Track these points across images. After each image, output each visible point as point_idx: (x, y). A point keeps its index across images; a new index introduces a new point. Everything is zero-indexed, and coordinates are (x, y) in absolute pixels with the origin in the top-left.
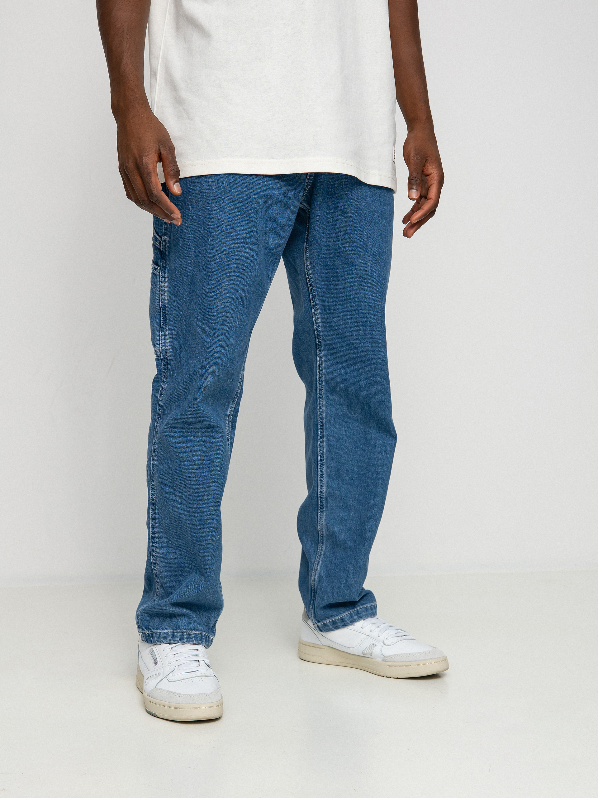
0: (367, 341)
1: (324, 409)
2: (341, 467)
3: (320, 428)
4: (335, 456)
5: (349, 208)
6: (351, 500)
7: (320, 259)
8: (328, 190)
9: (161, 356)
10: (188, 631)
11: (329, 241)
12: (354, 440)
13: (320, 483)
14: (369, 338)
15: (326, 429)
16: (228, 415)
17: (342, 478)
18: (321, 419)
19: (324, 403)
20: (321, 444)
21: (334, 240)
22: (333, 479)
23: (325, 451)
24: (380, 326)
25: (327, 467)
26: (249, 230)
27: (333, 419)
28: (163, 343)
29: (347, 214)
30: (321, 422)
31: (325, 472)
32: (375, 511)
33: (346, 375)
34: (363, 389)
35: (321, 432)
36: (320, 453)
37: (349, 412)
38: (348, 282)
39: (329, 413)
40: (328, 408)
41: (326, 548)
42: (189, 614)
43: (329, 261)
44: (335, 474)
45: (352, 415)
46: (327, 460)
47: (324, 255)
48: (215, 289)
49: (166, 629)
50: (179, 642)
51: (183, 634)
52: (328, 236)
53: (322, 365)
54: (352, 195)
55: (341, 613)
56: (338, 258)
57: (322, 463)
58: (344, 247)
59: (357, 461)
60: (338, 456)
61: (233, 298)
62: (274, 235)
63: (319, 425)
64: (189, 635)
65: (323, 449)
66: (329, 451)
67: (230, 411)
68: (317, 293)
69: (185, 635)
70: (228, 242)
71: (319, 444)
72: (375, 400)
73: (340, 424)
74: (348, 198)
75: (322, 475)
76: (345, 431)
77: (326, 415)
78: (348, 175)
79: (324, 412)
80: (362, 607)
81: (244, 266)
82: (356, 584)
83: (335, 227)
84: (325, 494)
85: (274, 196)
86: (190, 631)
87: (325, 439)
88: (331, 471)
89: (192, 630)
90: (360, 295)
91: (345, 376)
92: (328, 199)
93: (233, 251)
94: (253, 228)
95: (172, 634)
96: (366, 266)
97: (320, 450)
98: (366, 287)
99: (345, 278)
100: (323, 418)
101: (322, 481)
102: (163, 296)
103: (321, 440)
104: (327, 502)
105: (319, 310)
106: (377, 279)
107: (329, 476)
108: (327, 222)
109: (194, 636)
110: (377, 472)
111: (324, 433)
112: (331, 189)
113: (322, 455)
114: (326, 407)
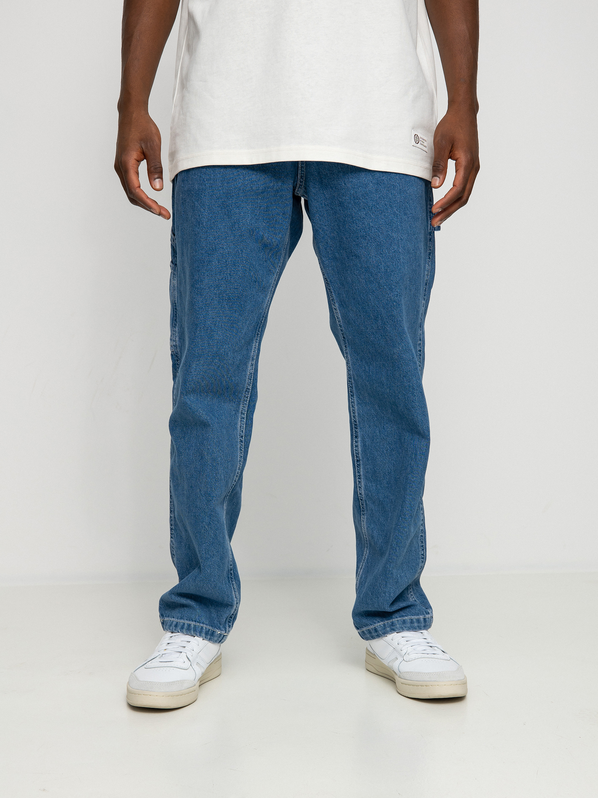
0: (381, 336)
1: (356, 407)
2: (377, 469)
3: (355, 427)
4: (370, 457)
5: (344, 198)
6: (389, 505)
7: (328, 252)
8: (322, 181)
9: (173, 351)
10: (189, 622)
11: (333, 233)
12: (389, 442)
13: (358, 484)
14: (382, 332)
15: (361, 428)
16: (240, 411)
17: (380, 481)
18: (354, 418)
19: (355, 401)
20: (356, 444)
21: (337, 231)
22: (371, 482)
23: (360, 451)
24: (391, 320)
25: (364, 468)
26: (231, 225)
27: (366, 419)
28: (174, 339)
29: (343, 204)
30: (354, 420)
31: (362, 473)
32: (402, 518)
33: (369, 371)
34: (385, 387)
35: (356, 431)
36: (356, 453)
37: (381, 412)
38: (354, 274)
39: (361, 412)
40: (360, 406)
41: (369, 553)
42: (193, 605)
43: (337, 254)
44: (372, 476)
45: (385, 415)
46: (363, 461)
47: (331, 248)
48: (196, 285)
49: (173, 618)
50: (179, 632)
51: (184, 624)
52: (331, 228)
53: (349, 361)
54: (345, 184)
55: (375, 623)
56: (343, 250)
57: (358, 463)
58: (346, 238)
59: (394, 463)
60: (373, 457)
61: (215, 294)
62: (269, 229)
63: (353, 424)
64: (189, 625)
65: (358, 449)
66: (364, 451)
67: (243, 407)
68: (332, 287)
69: (186, 625)
70: (208, 238)
71: (355, 444)
72: (399, 398)
73: (374, 423)
74: (341, 187)
75: (360, 476)
76: (379, 432)
77: (359, 414)
78: (338, 164)
79: (356, 410)
80: (399, 619)
81: (226, 261)
82: (385, 593)
83: (335, 218)
84: (363, 496)
85: (258, 190)
86: (191, 622)
87: (359, 439)
88: (367, 472)
89: (192, 621)
90: (367, 287)
91: (369, 373)
92: (323, 190)
93: (214, 247)
94: (235, 223)
95: (176, 623)
96: (370, 257)
97: (356, 450)
98: (372, 279)
99: (351, 270)
100: (356, 417)
101: (359, 482)
102: (174, 292)
103: (356, 439)
104: (366, 504)
105: (337, 305)
106: (383, 270)
107: (366, 478)
108: (327, 213)
109: (194, 628)
110: (407, 477)
111: (358, 433)
112: (325, 179)
113: (357, 455)
114: (357, 406)
